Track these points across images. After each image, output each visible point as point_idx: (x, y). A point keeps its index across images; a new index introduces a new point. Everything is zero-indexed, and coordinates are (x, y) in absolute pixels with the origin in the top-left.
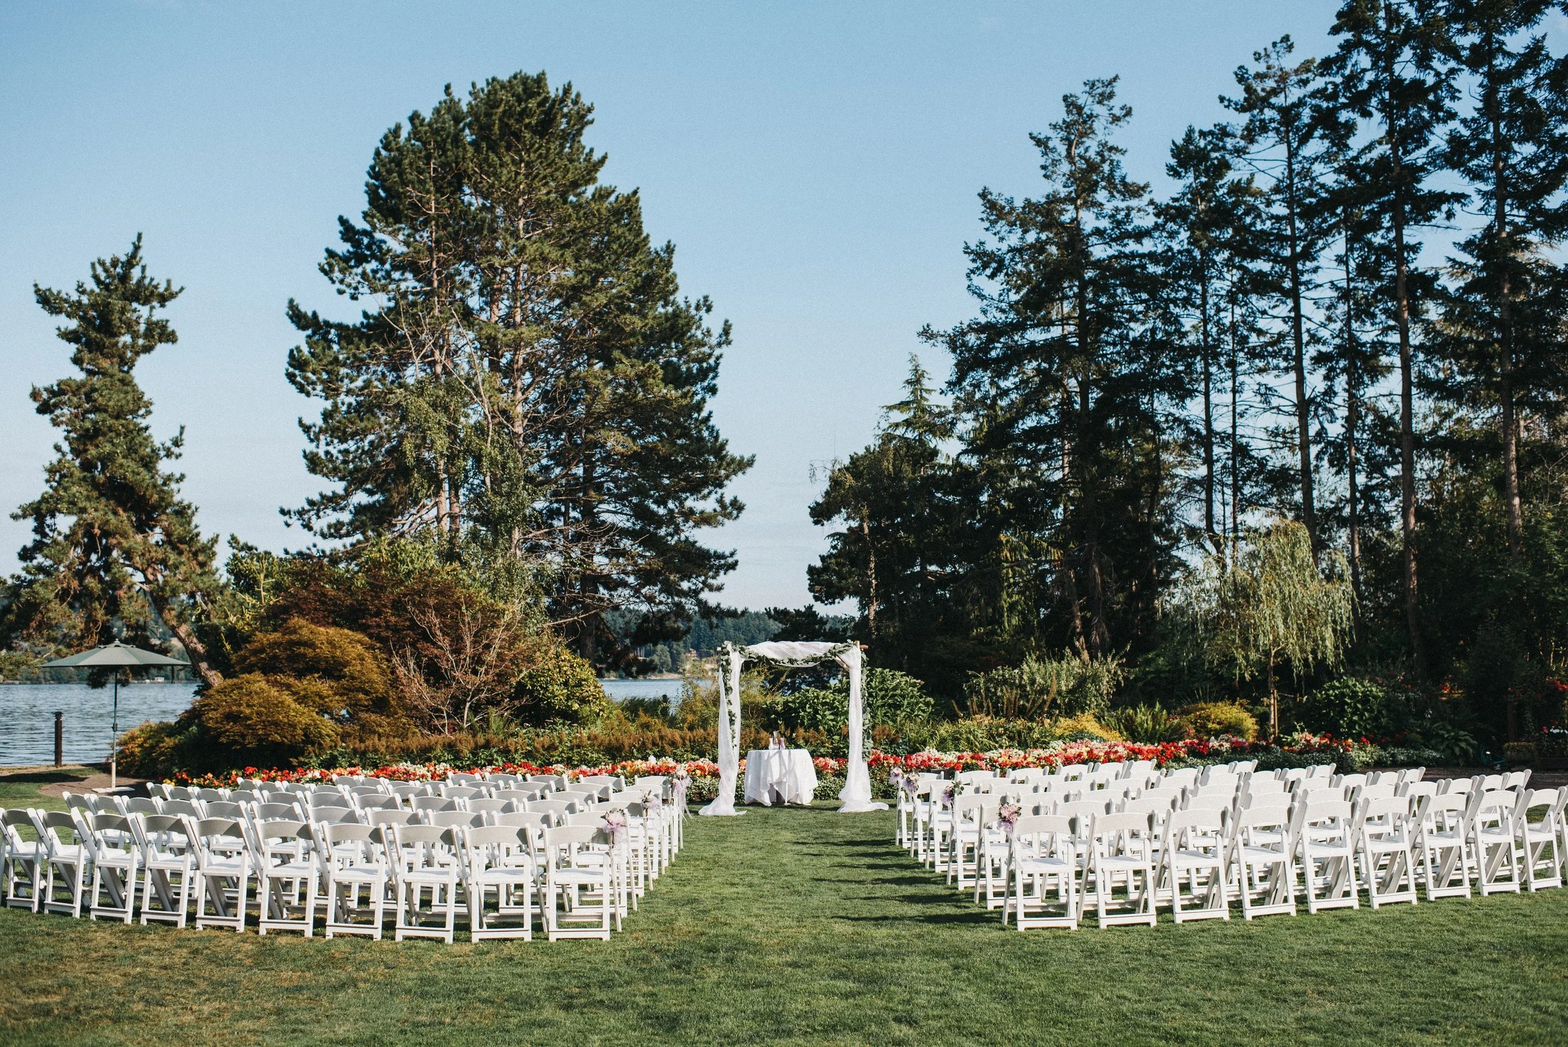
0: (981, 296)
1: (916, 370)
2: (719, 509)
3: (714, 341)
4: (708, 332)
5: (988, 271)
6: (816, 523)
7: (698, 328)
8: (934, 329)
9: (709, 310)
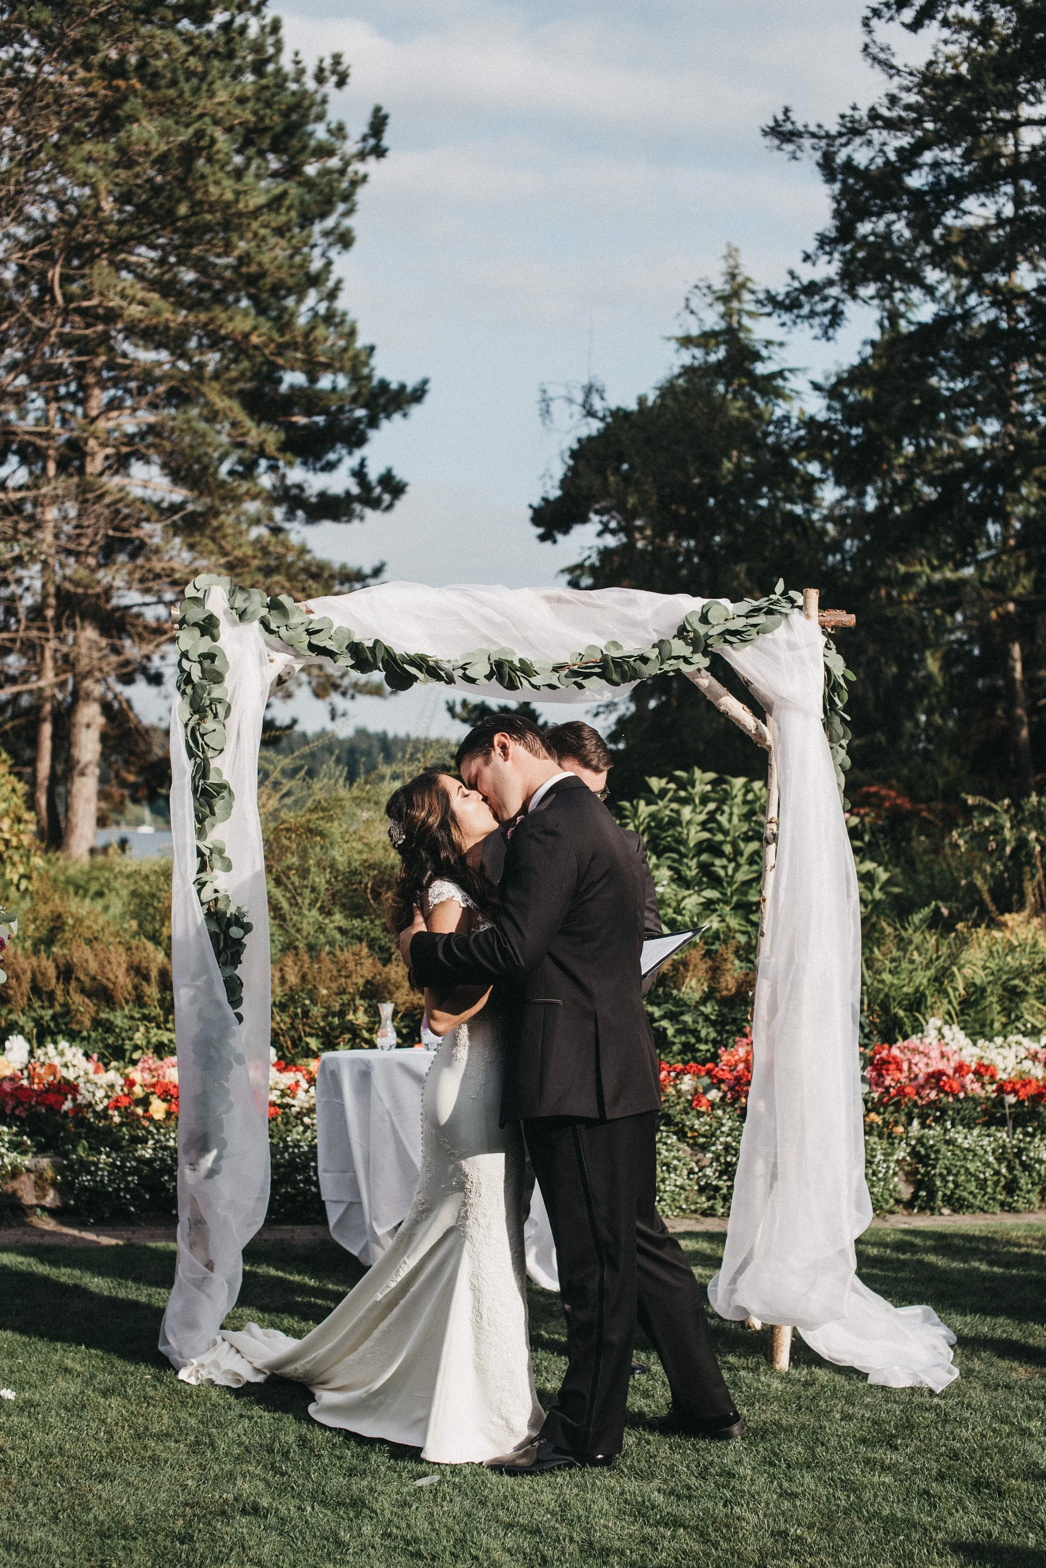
0: (889, 67)
1: (733, 276)
2: (355, 490)
3: (351, 146)
4: (339, 132)
5: (908, 15)
6: (543, 538)
7: (320, 118)
8: (800, 119)
9: (341, 82)
